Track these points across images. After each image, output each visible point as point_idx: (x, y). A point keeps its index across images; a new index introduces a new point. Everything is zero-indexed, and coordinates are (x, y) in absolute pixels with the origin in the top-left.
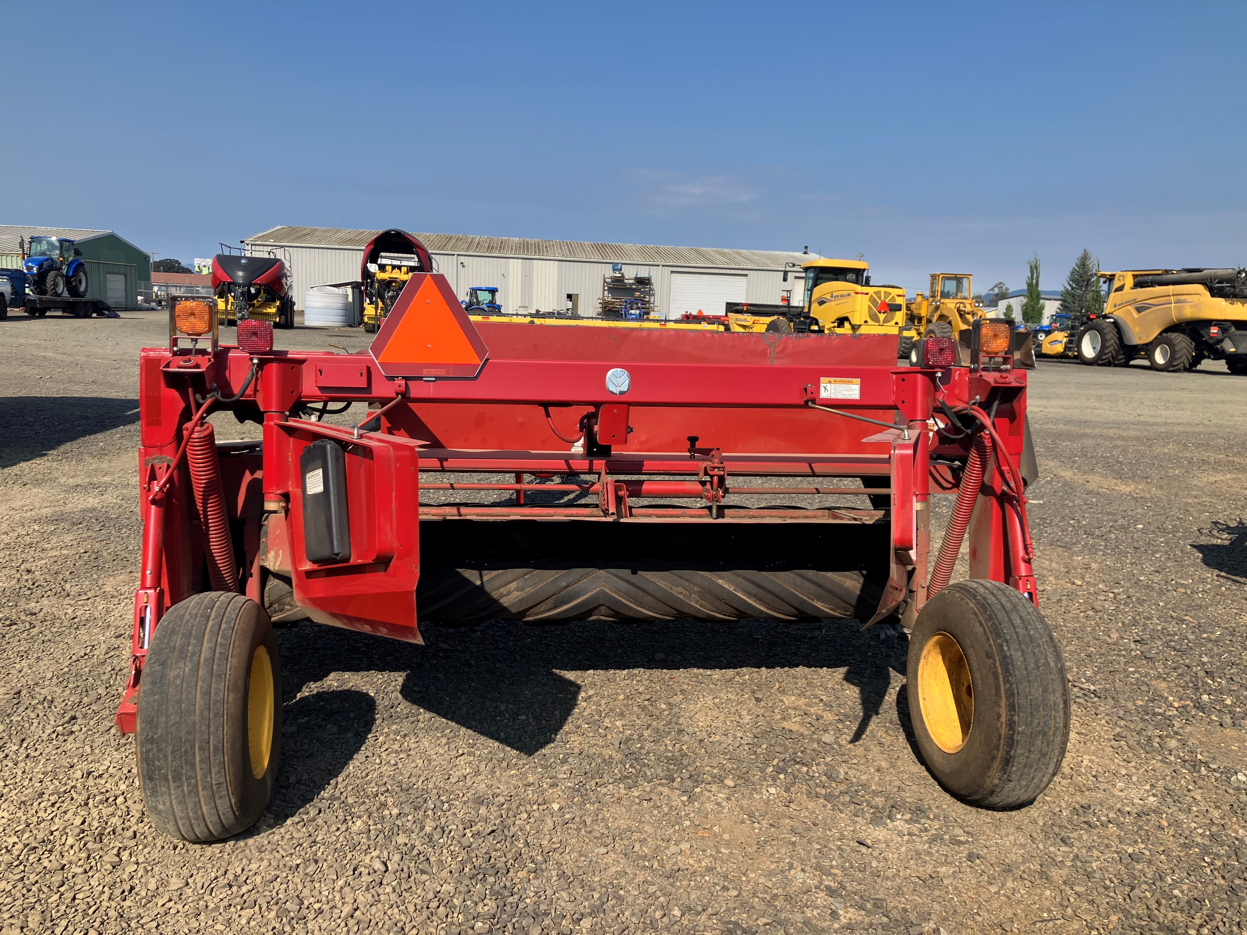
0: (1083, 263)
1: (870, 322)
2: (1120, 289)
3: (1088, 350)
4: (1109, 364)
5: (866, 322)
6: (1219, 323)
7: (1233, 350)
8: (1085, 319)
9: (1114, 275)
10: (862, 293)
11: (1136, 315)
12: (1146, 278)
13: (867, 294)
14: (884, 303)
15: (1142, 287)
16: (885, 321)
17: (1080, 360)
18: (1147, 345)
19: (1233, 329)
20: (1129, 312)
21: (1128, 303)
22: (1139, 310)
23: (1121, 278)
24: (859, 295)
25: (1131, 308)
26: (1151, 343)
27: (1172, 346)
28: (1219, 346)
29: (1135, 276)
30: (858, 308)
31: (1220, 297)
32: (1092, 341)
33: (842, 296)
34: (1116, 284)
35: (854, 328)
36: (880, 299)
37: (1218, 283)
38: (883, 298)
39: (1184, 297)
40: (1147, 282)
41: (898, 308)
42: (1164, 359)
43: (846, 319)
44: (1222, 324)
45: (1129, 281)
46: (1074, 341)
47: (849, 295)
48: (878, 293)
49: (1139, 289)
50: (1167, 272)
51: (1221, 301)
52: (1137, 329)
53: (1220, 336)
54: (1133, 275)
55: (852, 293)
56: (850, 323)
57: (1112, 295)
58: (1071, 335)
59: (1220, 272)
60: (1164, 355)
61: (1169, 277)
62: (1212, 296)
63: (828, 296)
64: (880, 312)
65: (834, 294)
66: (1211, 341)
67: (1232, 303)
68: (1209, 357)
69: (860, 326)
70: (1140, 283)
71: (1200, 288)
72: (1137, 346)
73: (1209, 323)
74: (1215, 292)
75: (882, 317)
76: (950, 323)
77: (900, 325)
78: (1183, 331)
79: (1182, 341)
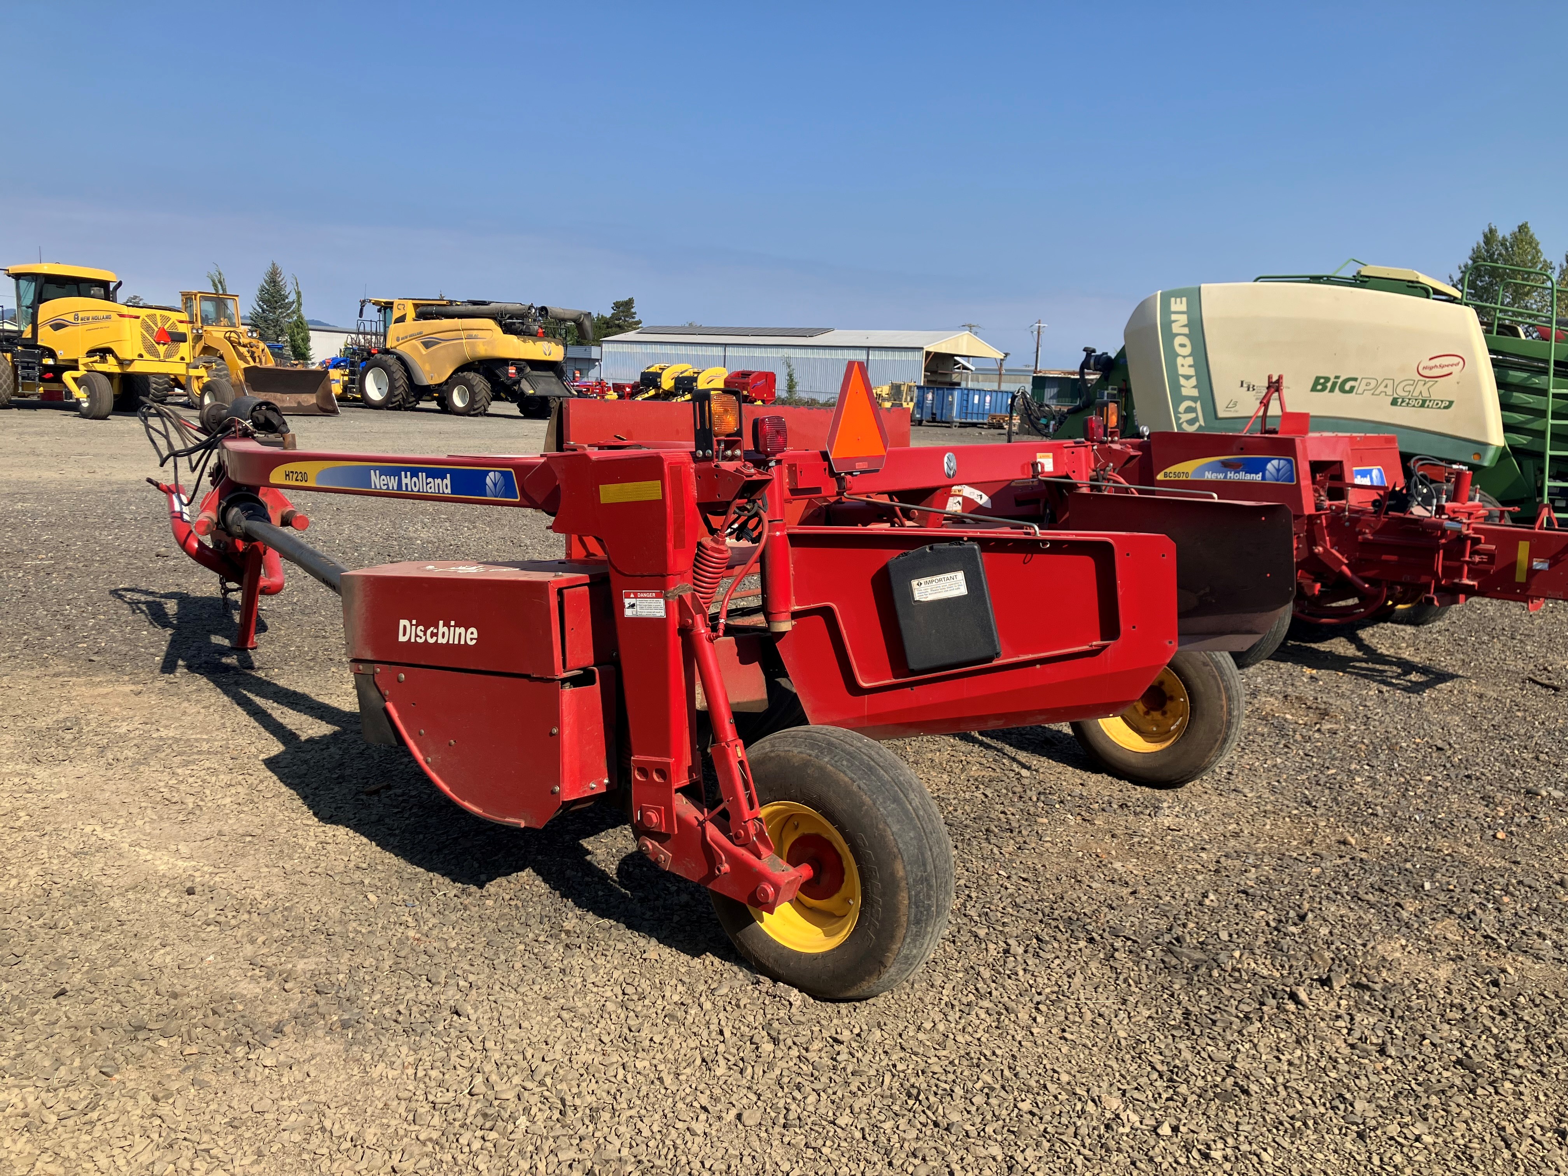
0: (273, 280)
1: (147, 356)
2: (401, 319)
3: (374, 390)
4: (398, 408)
5: (141, 356)
6: (515, 362)
7: (532, 392)
8: (365, 354)
9: (392, 303)
10: (131, 317)
11: (423, 351)
12: (429, 308)
13: (138, 317)
14: (162, 331)
15: (425, 319)
16: (168, 355)
17: (366, 404)
18: (440, 385)
19: (528, 369)
20: (415, 348)
21: (414, 337)
22: (427, 345)
23: (401, 307)
24: (127, 319)
25: (417, 343)
26: (446, 382)
27: (470, 387)
28: (516, 388)
29: (416, 306)
30: (127, 336)
31: (511, 334)
32: (376, 380)
33: (95, 318)
34: (396, 314)
35: (121, 362)
36: (156, 325)
37: (509, 318)
38: (159, 325)
39: (474, 333)
40: (432, 314)
41: (182, 338)
42: (463, 402)
43: (109, 351)
44: (519, 363)
45: (411, 313)
46: (356, 381)
47: (108, 317)
48: (152, 317)
49: (422, 321)
50: (451, 302)
51: (513, 338)
52: (427, 367)
53: (516, 377)
54: (414, 305)
55: (114, 316)
56: (116, 357)
57: (392, 327)
58: (352, 373)
59: (510, 307)
60: (462, 397)
61: (451, 309)
62: (505, 332)
63: (70, 318)
64: (158, 343)
65: (81, 315)
66: (509, 382)
67: (524, 341)
68: (507, 400)
69: (133, 361)
70: (424, 313)
71: (489, 323)
72: (429, 386)
73: (505, 362)
74: (508, 329)
75: (162, 349)
76: (221, 357)
77: (187, 361)
78: (476, 371)
79: (478, 380)
